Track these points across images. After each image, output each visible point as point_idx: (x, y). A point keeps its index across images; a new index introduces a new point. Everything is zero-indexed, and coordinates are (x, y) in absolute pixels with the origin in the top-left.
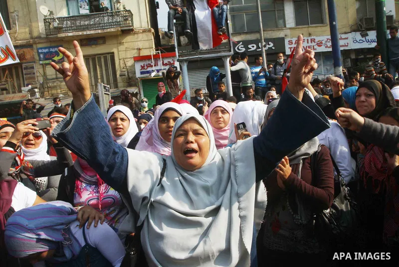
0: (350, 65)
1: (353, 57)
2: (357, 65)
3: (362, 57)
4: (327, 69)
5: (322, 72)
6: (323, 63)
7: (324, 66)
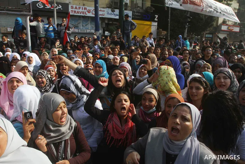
0: (104, 27)
1: (106, 22)
2: (108, 27)
3: (111, 23)
4: (92, 27)
5: (89, 28)
6: (90, 23)
7: (90, 24)
